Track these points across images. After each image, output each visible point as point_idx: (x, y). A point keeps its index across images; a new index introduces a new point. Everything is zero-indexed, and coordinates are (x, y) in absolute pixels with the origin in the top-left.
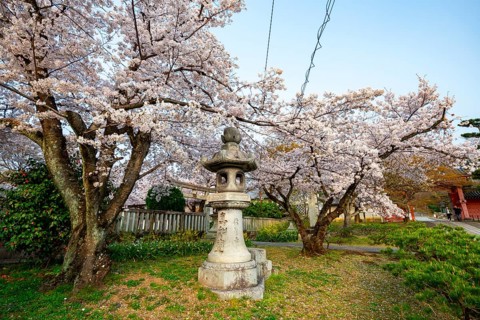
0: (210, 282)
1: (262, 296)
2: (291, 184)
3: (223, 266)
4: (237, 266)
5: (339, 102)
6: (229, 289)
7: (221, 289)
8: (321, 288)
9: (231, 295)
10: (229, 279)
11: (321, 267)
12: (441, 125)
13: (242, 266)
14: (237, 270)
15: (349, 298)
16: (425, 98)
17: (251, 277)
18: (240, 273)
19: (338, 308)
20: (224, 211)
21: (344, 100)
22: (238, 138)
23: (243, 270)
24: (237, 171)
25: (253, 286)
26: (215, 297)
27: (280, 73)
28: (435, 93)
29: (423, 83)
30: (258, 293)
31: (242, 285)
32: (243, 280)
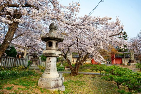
0: (44, 86)
1: (64, 90)
2: (69, 49)
3: (50, 79)
4: (56, 79)
5: (96, 20)
6: (53, 88)
7: (50, 88)
8: (81, 86)
9: (54, 90)
10: (53, 84)
11: (78, 79)
12: (120, 34)
13: (58, 79)
14: (56, 80)
15: (92, 88)
16: (117, 24)
17: (61, 83)
18: (57, 82)
19: (90, 92)
20: (50, 58)
21: (98, 20)
22: (56, 28)
23: (58, 80)
24: (56, 42)
25: (61, 86)
26: (47, 91)
27: (79, 5)
28: (120, 23)
29: (117, 19)
30: (63, 88)
31: (57, 86)
32: (58, 84)
